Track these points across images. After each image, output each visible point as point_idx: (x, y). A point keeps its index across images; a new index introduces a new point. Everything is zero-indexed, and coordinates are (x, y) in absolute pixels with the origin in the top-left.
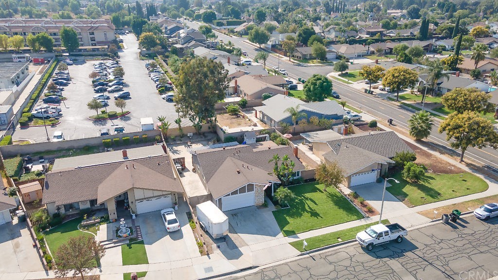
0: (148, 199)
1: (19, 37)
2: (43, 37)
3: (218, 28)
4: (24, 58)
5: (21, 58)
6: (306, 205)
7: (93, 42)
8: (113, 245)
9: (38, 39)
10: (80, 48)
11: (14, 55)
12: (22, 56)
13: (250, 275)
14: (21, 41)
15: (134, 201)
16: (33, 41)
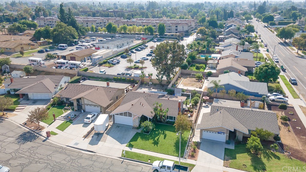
0: (90, 105)
1: (141, 27)
2: (150, 27)
3: (271, 26)
4: (140, 37)
5: (139, 37)
6: (159, 136)
7: (177, 31)
8: (63, 119)
9: (147, 29)
10: (165, 34)
11: (136, 36)
12: (139, 36)
13: (87, 154)
14: (141, 29)
15: (84, 104)
16: (146, 29)
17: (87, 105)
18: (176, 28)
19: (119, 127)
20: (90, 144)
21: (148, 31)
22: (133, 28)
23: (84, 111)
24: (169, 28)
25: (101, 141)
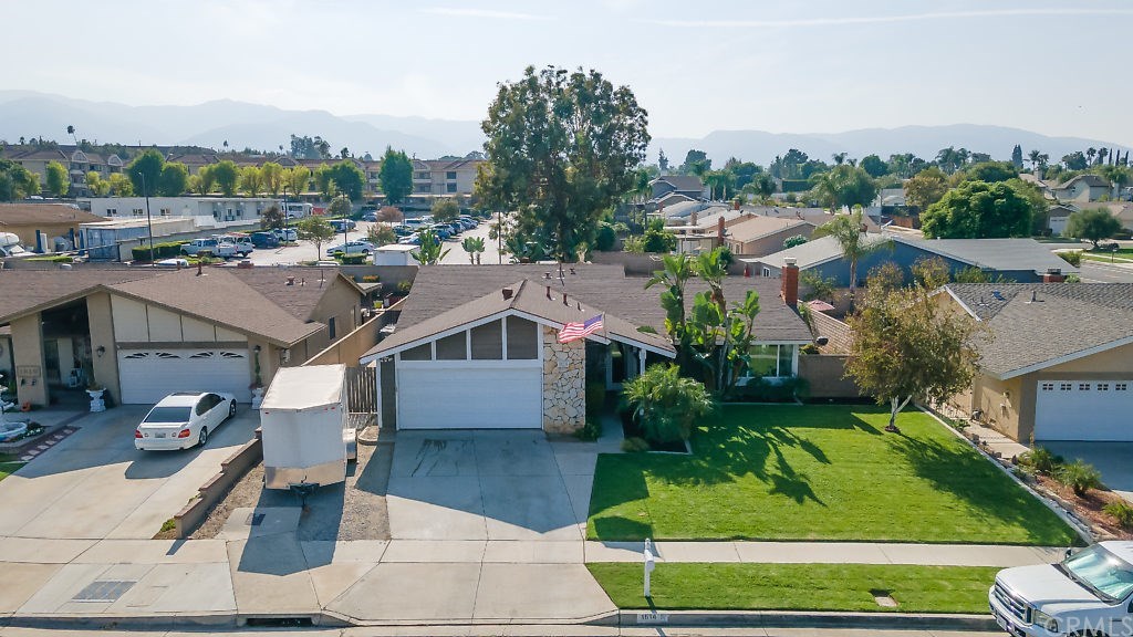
0: (165, 348)
2: (345, 167)
6: (773, 458)
9: (334, 172)
14: (305, 177)
15: (109, 345)
16: (326, 176)
17: (141, 348)
18: (452, 181)
19: (441, 443)
20: (245, 566)
21: (340, 183)
22: (268, 175)
23: (110, 401)
24: (422, 181)
25: (349, 538)
